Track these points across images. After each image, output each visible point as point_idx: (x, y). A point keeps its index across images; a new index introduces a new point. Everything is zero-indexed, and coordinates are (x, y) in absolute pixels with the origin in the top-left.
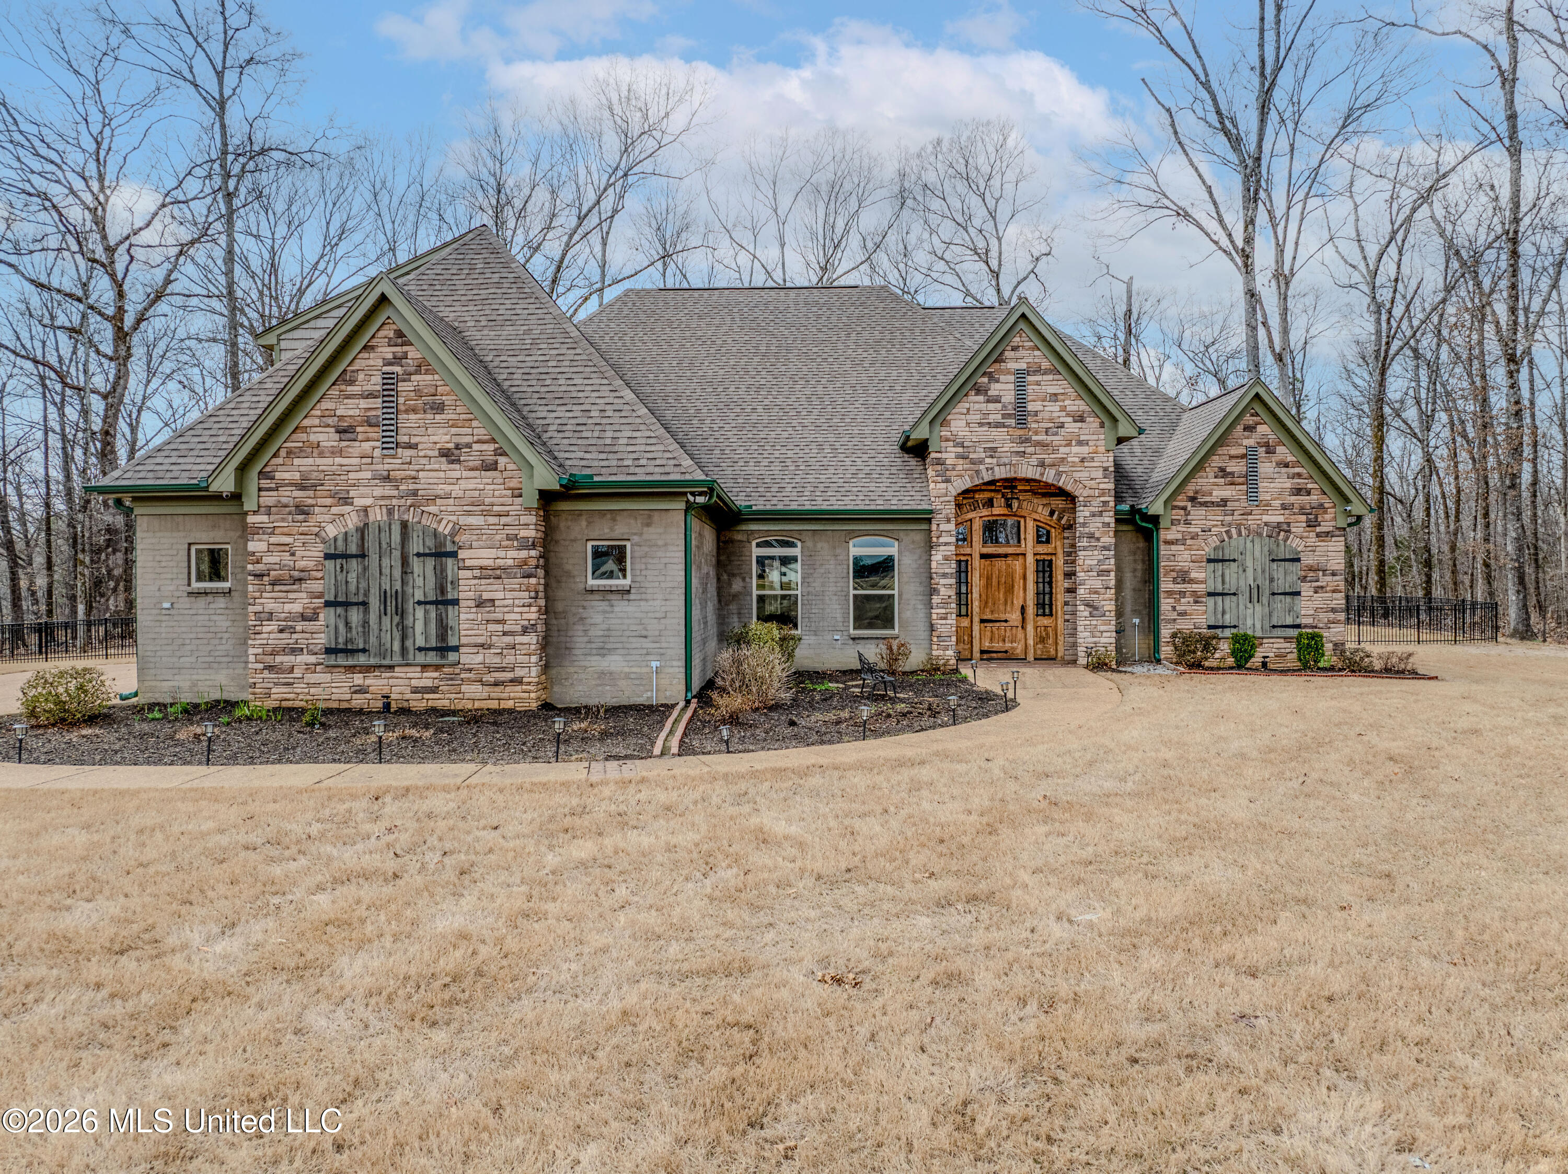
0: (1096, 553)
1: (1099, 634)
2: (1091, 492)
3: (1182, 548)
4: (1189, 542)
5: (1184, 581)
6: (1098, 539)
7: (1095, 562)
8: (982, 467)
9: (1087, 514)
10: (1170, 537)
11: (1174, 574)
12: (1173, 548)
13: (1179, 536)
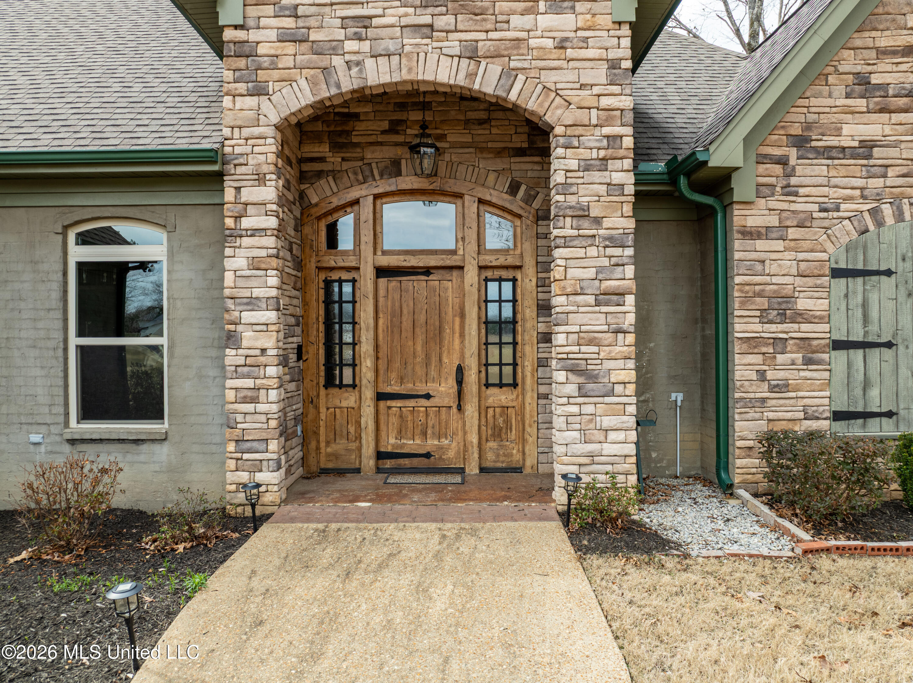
0: (593, 251)
1: (600, 436)
2: (582, 116)
3: (779, 245)
4: (792, 233)
5: (783, 318)
6: (597, 221)
7: (591, 273)
8: (337, 61)
9: (573, 164)
10: (752, 222)
11: (763, 303)
12: (760, 244)
13: (774, 221)
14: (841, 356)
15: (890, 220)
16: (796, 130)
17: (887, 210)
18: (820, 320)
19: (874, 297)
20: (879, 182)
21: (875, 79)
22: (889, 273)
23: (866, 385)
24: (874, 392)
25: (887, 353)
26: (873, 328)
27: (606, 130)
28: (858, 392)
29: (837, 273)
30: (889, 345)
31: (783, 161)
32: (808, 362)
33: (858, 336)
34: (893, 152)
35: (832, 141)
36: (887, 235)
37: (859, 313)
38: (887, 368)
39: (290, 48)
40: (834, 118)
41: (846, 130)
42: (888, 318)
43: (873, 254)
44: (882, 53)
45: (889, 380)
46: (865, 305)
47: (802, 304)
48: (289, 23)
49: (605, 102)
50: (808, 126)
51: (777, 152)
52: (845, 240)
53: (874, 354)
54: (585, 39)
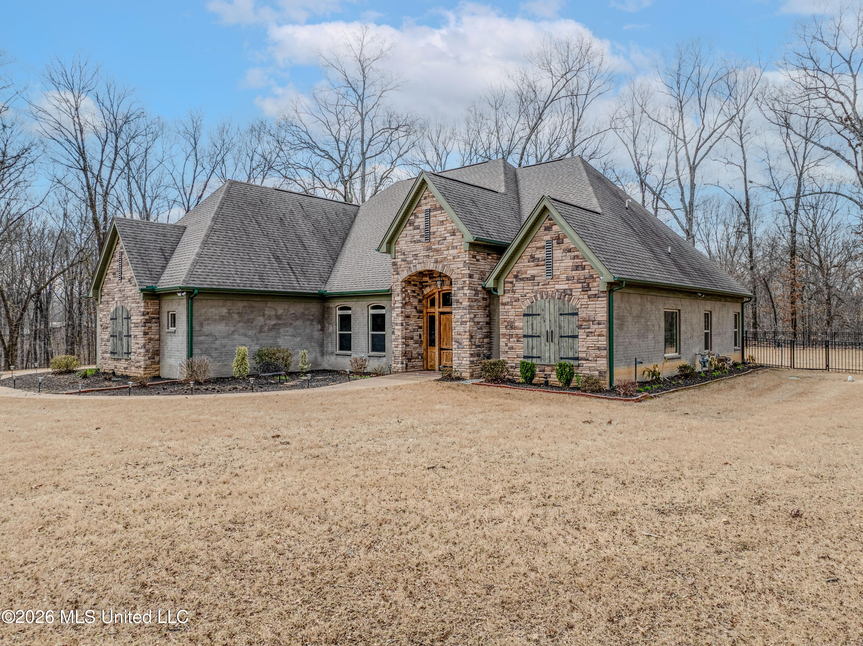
0: (460, 311)
1: (461, 359)
2: (457, 276)
3: (510, 307)
4: (514, 303)
5: (512, 328)
6: (461, 303)
7: (459, 317)
8: (412, 265)
9: (456, 289)
10: (504, 301)
11: (506, 324)
12: (506, 307)
13: (509, 300)
14: (526, 339)
15: (539, 299)
16: (515, 273)
17: (538, 296)
18: (520, 329)
19: (535, 322)
20: (536, 287)
21: (536, 256)
22: (539, 315)
23: (532, 348)
24: (535, 351)
25: (539, 339)
26: (535, 331)
27: (463, 280)
28: (530, 350)
29: (525, 315)
30: (539, 336)
31: (511, 283)
32: (518, 341)
33: (530, 333)
34: (540, 278)
35: (524, 276)
36: (538, 303)
37: (531, 327)
38: (538, 343)
39: (403, 263)
40: (525, 269)
41: (528, 272)
42: (538, 328)
43: (534, 309)
44: (538, 248)
45: (539, 347)
46: (532, 324)
47: (517, 324)
48: (403, 257)
49: (463, 272)
50: (518, 272)
51: (510, 280)
52: (527, 305)
53: (535, 339)
54: (459, 256)
